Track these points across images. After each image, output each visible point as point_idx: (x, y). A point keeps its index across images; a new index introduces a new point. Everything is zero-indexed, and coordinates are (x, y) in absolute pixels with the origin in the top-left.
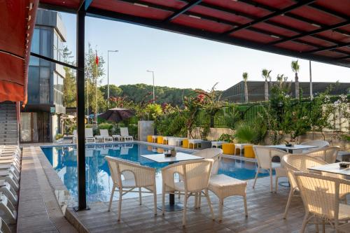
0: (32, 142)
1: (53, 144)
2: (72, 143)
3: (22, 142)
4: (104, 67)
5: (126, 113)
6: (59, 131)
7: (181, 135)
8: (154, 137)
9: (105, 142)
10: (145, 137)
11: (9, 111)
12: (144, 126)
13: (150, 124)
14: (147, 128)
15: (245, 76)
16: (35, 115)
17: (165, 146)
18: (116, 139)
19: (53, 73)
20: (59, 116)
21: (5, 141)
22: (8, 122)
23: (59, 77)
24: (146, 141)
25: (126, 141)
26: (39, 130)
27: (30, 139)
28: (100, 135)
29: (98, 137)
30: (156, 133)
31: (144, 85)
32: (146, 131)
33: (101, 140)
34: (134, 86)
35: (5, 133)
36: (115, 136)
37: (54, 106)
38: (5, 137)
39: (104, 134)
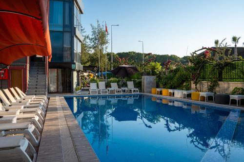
0: (57, 92)
1: (74, 95)
2: (89, 94)
3: (50, 93)
4: (108, 38)
5: (132, 70)
6: (78, 84)
7: (184, 88)
8: (158, 90)
9: (116, 94)
10: (149, 90)
11: (40, 67)
12: (148, 80)
13: (152, 78)
14: (151, 82)
15: (217, 42)
16: (60, 70)
17: (172, 98)
18: (124, 91)
19: (73, 37)
20: (78, 72)
21: (36, 91)
22: (39, 76)
23: (78, 41)
24: (151, 93)
25: (133, 93)
26: (63, 84)
27: (56, 90)
28: (111, 87)
29: (110, 89)
30: (158, 87)
31: (134, 53)
32: (149, 84)
33: (112, 92)
34: (127, 53)
35: (37, 85)
36: (123, 89)
37: (75, 63)
38: (36, 88)
39: (114, 86)
